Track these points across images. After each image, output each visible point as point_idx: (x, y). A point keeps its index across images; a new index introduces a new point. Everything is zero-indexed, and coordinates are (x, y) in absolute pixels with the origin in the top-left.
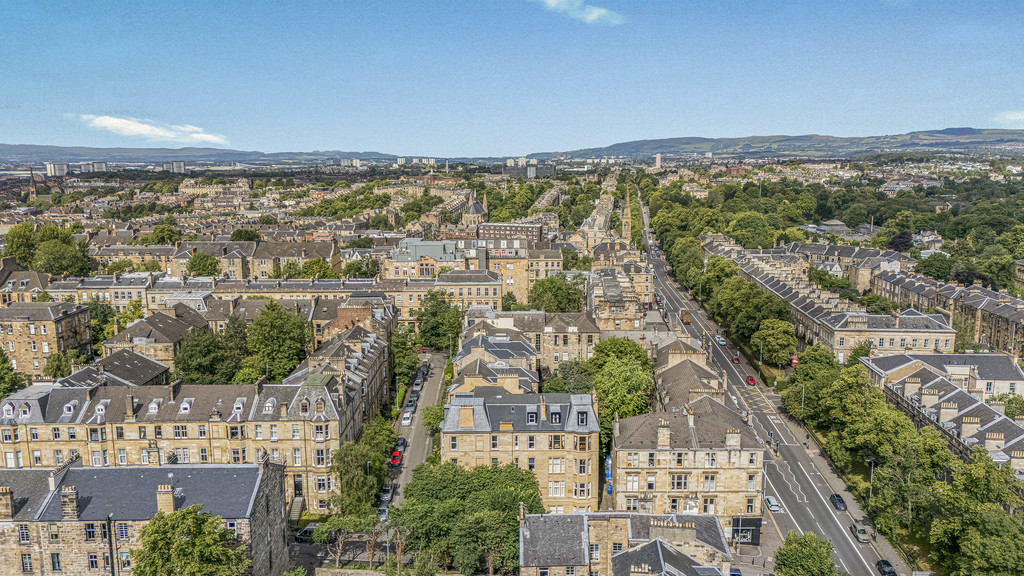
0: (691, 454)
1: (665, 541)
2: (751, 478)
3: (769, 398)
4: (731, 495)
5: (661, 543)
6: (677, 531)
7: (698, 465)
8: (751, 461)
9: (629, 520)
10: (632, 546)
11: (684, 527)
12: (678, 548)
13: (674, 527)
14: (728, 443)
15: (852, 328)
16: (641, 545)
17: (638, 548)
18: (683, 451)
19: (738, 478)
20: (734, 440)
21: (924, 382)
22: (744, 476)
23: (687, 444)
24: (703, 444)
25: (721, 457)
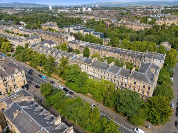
0: (7, 78)
1: (17, 101)
2: (23, 77)
3: (11, 59)
4: (20, 82)
5: (16, 102)
6: (19, 97)
7: (10, 79)
8: (22, 73)
9: (4, 102)
10: (8, 107)
11: (21, 96)
12: (21, 101)
13: (18, 97)
14: (15, 72)
15: (23, 40)
16: (11, 106)
17: (10, 107)
18: (5, 78)
19: (20, 78)
20: (17, 71)
21: (42, 48)
22: (22, 77)
23: (6, 76)
24: (9, 74)
25: (15, 75)
